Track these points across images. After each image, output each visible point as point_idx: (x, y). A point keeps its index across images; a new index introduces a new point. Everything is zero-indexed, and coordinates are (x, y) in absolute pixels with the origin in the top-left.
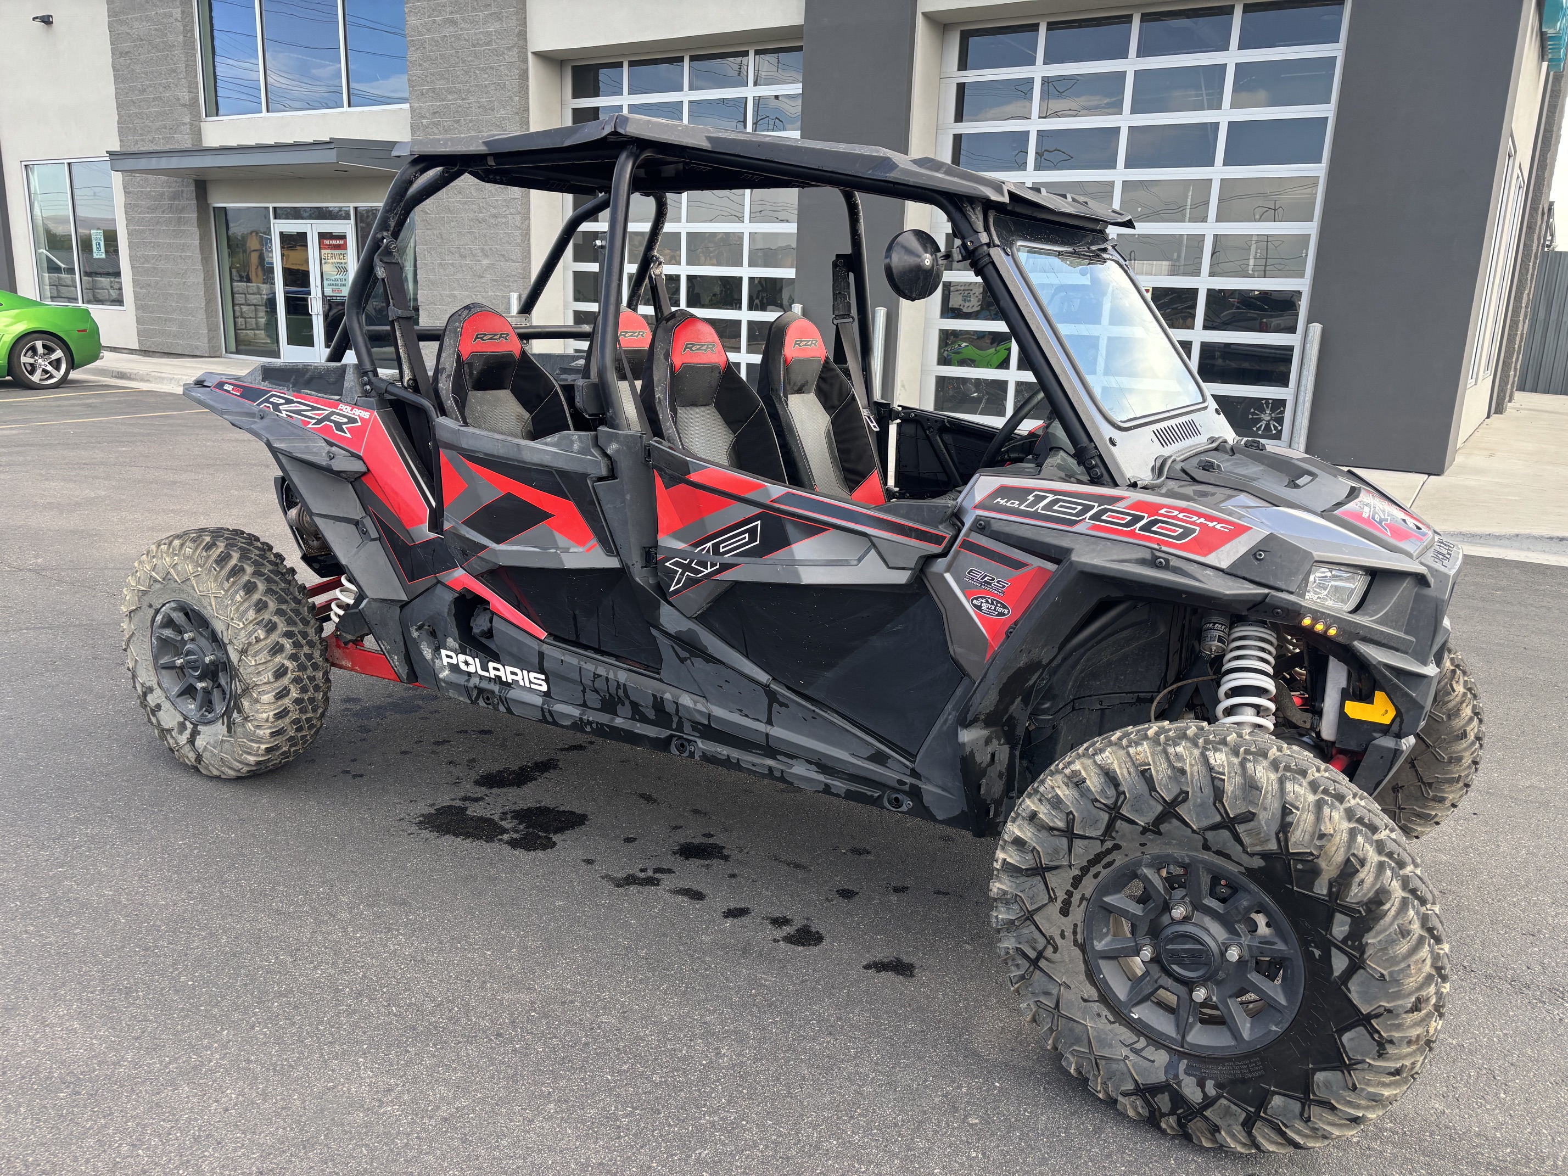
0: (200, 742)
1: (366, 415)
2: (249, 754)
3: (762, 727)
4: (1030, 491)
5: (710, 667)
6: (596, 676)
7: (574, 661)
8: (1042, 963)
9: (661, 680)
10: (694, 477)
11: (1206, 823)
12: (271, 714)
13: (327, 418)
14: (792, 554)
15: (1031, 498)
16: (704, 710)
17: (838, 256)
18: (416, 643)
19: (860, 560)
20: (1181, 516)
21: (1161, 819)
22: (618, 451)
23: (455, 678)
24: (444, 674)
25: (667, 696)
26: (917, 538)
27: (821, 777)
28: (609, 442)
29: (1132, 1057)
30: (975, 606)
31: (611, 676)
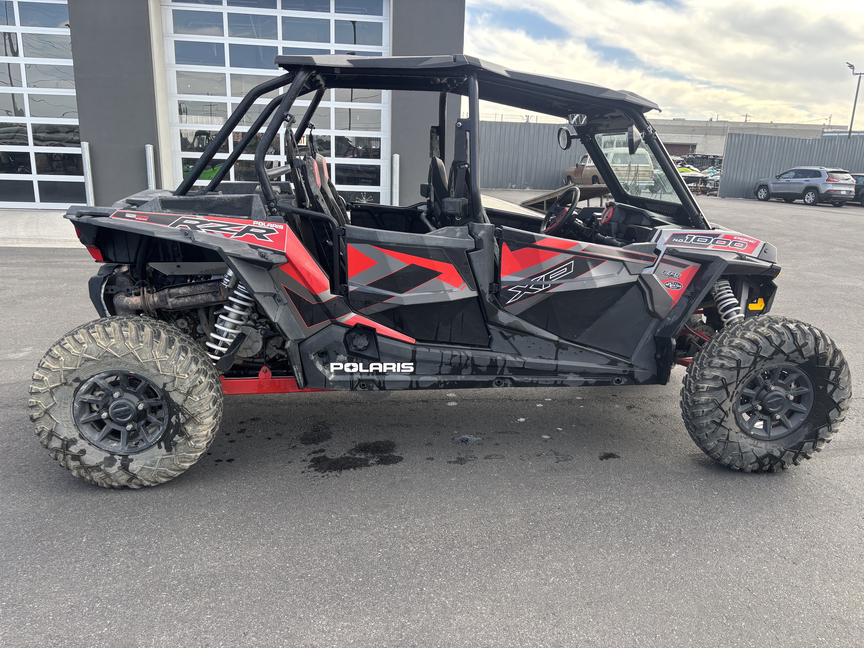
0: (134, 467)
1: (281, 227)
2: (185, 462)
3: (553, 362)
4: (686, 234)
5: (524, 339)
6: (453, 356)
7: (437, 351)
8: (723, 424)
9: (492, 351)
10: (538, 243)
11: (791, 350)
12: (210, 430)
13: (247, 230)
14: (591, 274)
15: (687, 238)
16: (521, 360)
17: (432, 127)
18: (313, 363)
19: (618, 273)
20: (741, 239)
21: (774, 353)
22: (484, 234)
23: (340, 378)
24: (332, 377)
25: (499, 358)
26: (644, 260)
27: (582, 379)
28: (480, 231)
29: (755, 448)
30: (667, 286)
31: (463, 354)
